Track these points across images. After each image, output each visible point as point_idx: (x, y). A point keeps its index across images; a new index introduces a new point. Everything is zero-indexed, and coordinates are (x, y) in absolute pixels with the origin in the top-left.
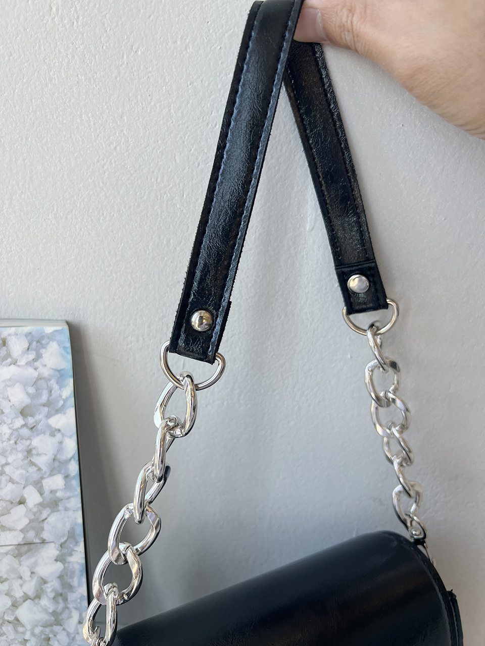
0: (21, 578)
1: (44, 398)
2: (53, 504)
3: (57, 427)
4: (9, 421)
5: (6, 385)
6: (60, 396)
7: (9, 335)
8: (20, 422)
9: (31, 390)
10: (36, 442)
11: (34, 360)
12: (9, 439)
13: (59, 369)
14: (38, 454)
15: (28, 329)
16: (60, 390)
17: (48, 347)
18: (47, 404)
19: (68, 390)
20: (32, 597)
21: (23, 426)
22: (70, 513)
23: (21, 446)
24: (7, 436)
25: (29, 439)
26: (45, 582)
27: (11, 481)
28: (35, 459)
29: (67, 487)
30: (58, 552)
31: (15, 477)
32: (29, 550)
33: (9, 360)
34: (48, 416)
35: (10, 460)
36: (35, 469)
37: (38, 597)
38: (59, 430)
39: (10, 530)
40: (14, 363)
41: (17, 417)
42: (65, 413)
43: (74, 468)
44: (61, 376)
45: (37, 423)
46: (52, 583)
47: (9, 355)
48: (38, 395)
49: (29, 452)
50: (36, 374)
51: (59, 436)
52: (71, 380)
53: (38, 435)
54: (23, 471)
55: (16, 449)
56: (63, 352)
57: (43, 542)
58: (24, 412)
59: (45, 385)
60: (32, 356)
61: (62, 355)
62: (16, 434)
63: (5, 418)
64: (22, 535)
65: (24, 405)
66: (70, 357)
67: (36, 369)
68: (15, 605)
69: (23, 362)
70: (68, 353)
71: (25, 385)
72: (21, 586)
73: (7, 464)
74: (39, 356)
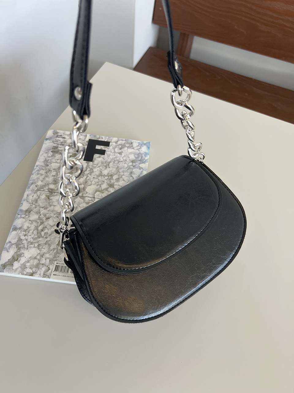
1: (140, 158)
3: (142, 167)
4: (128, 163)
5: (129, 154)
6: (145, 159)
7: (134, 142)
8: (131, 164)
9: (136, 156)
10: (134, 170)
11: (139, 149)
12: (126, 168)
13: (146, 152)
14: (134, 174)
15: (139, 141)
16: (145, 157)
18: (140, 160)
21: (131, 165)
23: (129, 171)
24: (126, 167)
25: (132, 169)
28: (133, 175)
31: (125, 179)
33: (132, 148)
34: (140, 164)
35: (125, 174)
36: (132, 178)
40: (133, 148)
41: (130, 162)
42: (145, 164)
44: (146, 154)
45: (136, 165)
47: (132, 146)
48: (138, 157)
49: (131, 173)
50: (139, 152)
51: (142, 170)
53: (135, 168)
54: (128, 178)
55: (127, 171)
56: (148, 148)
58: (133, 162)
59: (141, 155)
60: (139, 147)
62: (129, 167)
63: (126, 162)
65: (133, 160)
67: (139, 151)
69: (136, 149)
71: (135, 154)
74: (141, 148)
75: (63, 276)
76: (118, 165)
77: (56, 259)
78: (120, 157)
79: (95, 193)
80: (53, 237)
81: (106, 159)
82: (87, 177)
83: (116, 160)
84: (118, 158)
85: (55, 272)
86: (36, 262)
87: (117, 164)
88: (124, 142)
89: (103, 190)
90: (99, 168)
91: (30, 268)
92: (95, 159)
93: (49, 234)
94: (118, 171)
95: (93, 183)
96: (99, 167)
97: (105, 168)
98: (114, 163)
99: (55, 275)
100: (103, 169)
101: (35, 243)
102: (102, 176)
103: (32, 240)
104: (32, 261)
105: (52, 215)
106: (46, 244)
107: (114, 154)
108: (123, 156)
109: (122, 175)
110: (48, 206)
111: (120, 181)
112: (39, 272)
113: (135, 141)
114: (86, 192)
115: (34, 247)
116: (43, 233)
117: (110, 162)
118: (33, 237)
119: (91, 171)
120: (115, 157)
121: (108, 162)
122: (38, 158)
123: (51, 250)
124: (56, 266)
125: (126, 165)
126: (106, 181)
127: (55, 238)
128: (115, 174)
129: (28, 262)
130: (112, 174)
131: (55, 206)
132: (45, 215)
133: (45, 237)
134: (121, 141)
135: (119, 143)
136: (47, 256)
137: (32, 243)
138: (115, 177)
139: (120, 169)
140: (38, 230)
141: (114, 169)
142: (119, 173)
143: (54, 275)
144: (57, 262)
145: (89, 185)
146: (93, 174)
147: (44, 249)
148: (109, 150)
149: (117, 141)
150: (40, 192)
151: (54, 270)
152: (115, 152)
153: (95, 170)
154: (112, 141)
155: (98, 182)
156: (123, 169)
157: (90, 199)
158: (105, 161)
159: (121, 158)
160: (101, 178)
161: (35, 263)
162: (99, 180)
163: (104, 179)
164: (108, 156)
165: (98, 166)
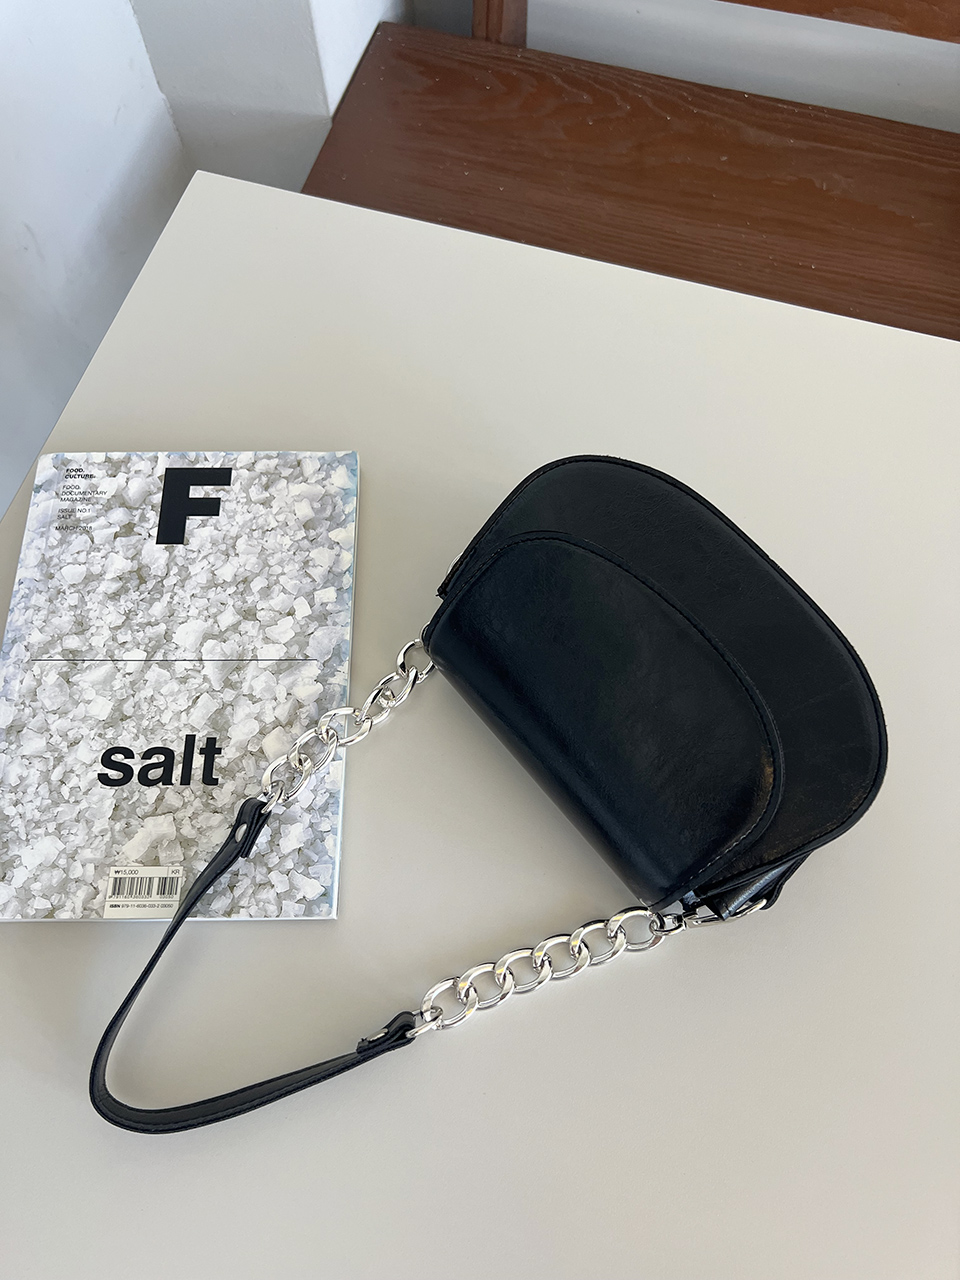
0: (276, 699)
1: (328, 512)
2: (322, 617)
4: (292, 533)
5: (294, 501)
6: (343, 512)
7: (305, 458)
8: (301, 534)
9: (317, 505)
11: (324, 479)
12: (289, 550)
13: (346, 489)
15: (321, 454)
16: (344, 506)
17: (337, 469)
19: (351, 507)
20: (284, 723)
21: (304, 538)
22: (339, 628)
23: (298, 558)
24: (287, 547)
26: (300, 705)
27: (284, 590)
28: (310, 571)
29: (339, 600)
30: (320, 672)
32: (290, 667)
33: (301, 478)
34: (329, 530)
35: (286, 570)
36: (309, 580)
37: (290, 723)
38: (338, 543)
39: (273, 643)
40: (306, 481)
41: (300, 529)
42: (346, 527)
43: (347, 581)
44: (347, 494)
46: (308, 708)
47: (301, 474)
48: (323, 508)
49: (306, 563)
50: (323, 491)
51: (337, 548)
52: (355, 499)
53: (316, 547)
54: (298, 582)
55: (294, 560)
56: (350, 474)
57: (306, 658)
58: (307, 525)
60: (323, 475)
61: (349, 476)
62: (296, 545)
63: (288, 531)
64: (285, 649)
65: (307, 519)
66: (356, 479)
67: (324, 487)
68: (263, 733)
69: (313, 480)
70: (354, 475)
71: (311, 501)
72: (274, 709)
73: (283, 574)
74: (328, 476)
75: (138, 906)
76: (263, 542)
77: (112, 859)
78: (267, 514)
79: (202, 645)
80: (95, 799)
81: (224, 528)
82: (172, 598)
83: (254, 528)
84: (261, 521)
85: (114, 898)
86: (57, 876)
87: (260, 541)
88: (276, 461)
89: (226, 631)
90: (205, 562)
91: (45, 896)
92: (192, 535)
93: (83, 790)
94: (266, 564)
95: (193, 612)
96: (205, 557)
97: (223, 557)
98: (250, 537)
99: (115, 906)
100: (219, 563)
101: (48, 821)
102: (216, 586)
103: (37, 815)
104: (45, 876)
105: (85, 731)
106: (78, 821)
107: (246, 507)
108: (275, 510)
109: (278, 576)
110: (69, 706)
111: (273, 595)
112: (69, 904)
113: (308, 454)
114: (175, 646)
115: (47, 834)
116: (65, 790)
117: (238, 537)
118: (39, 804)
119: (183, 573)
120: (251, 516)
121: (232, 538)
122: (22, 556)
123: (96, 836)
124: (116, 879)
125: (287, 541)
126: (230, 602)
127: (101, 800)
128: (258, 575)
129: (36, 879)
130: (249, 574)
131: (89, 702)
132: (64, 736)
133: (72, 800)
134: (265, 461)
135: (260, 467)
136: (87, 854)
137: (38, 825)
138: (257, 585)
139: (269, 556)
140: (49, 783)
141: (253, 559)
142: (267, 568)
143: (112, 906)
144: (117, 869)
145: (183, 623)
146: (190, 585)
147: (76, 835)
148: (229, 497)
149: (253, 464)
150: (39, 666)
151: (110, 893)
152: (249, 501)
153: (193, 570)
154: (238, 465)
155: (207, 609)
156: (278, 556)
157: (189, 665)
158: (221, 534)
159: (271, 519)
160: (216, 594)
161: (54, 881)
162: (208, 599)
163: (223, 597)
164: (230, 517)
165: (201, 556)
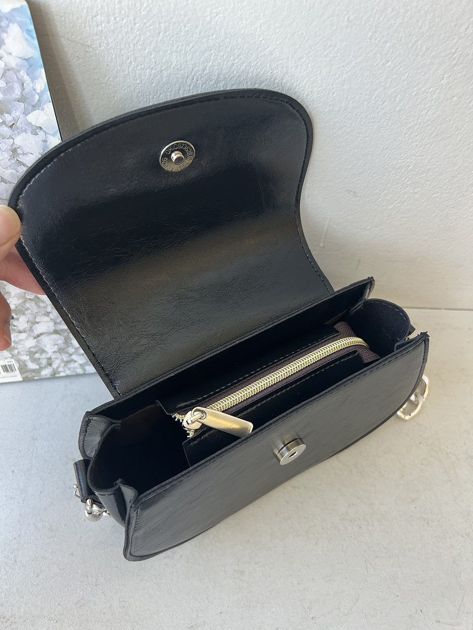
1: (17, 92)
3: (37, 125)
6: (35, 90)
9: (1, 84)
10: (18, 141)
13: (26, 58)
14: (24, 154)
16: (33, 83)
17: (9, 30)
18: (22, 99)
19: (41, 83)
23: (4, 146)
25: (11, 137)
31: (6, 176)
34: (26, 113)
38: (41, 128)
42: (43, 110)
44: (31, 66)
45: (16, 120)
48: (9, 89)
49: (14, 151)
51: (41, 133)
52: (43, 70)
53: (19, 133)
56: (27, 36)
59: (15, 77)
61: (27, 40)
66: (36, 42)
70: (33, 38)
